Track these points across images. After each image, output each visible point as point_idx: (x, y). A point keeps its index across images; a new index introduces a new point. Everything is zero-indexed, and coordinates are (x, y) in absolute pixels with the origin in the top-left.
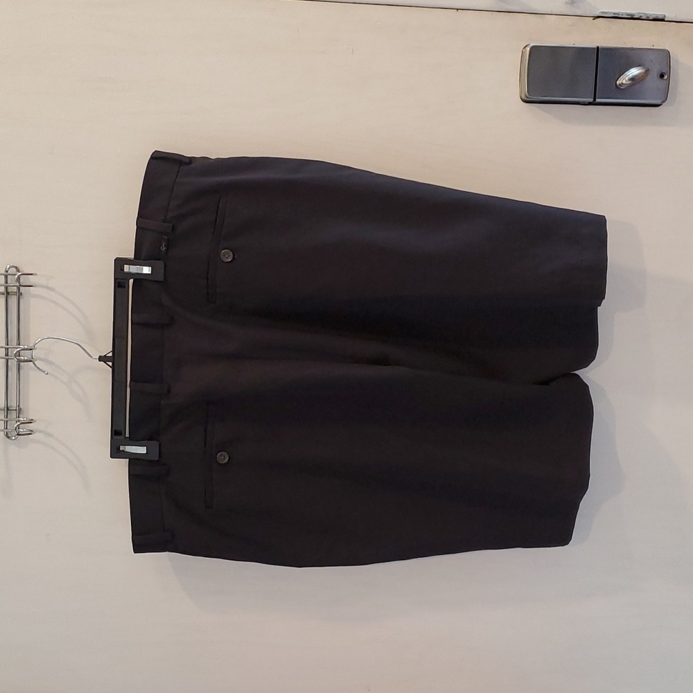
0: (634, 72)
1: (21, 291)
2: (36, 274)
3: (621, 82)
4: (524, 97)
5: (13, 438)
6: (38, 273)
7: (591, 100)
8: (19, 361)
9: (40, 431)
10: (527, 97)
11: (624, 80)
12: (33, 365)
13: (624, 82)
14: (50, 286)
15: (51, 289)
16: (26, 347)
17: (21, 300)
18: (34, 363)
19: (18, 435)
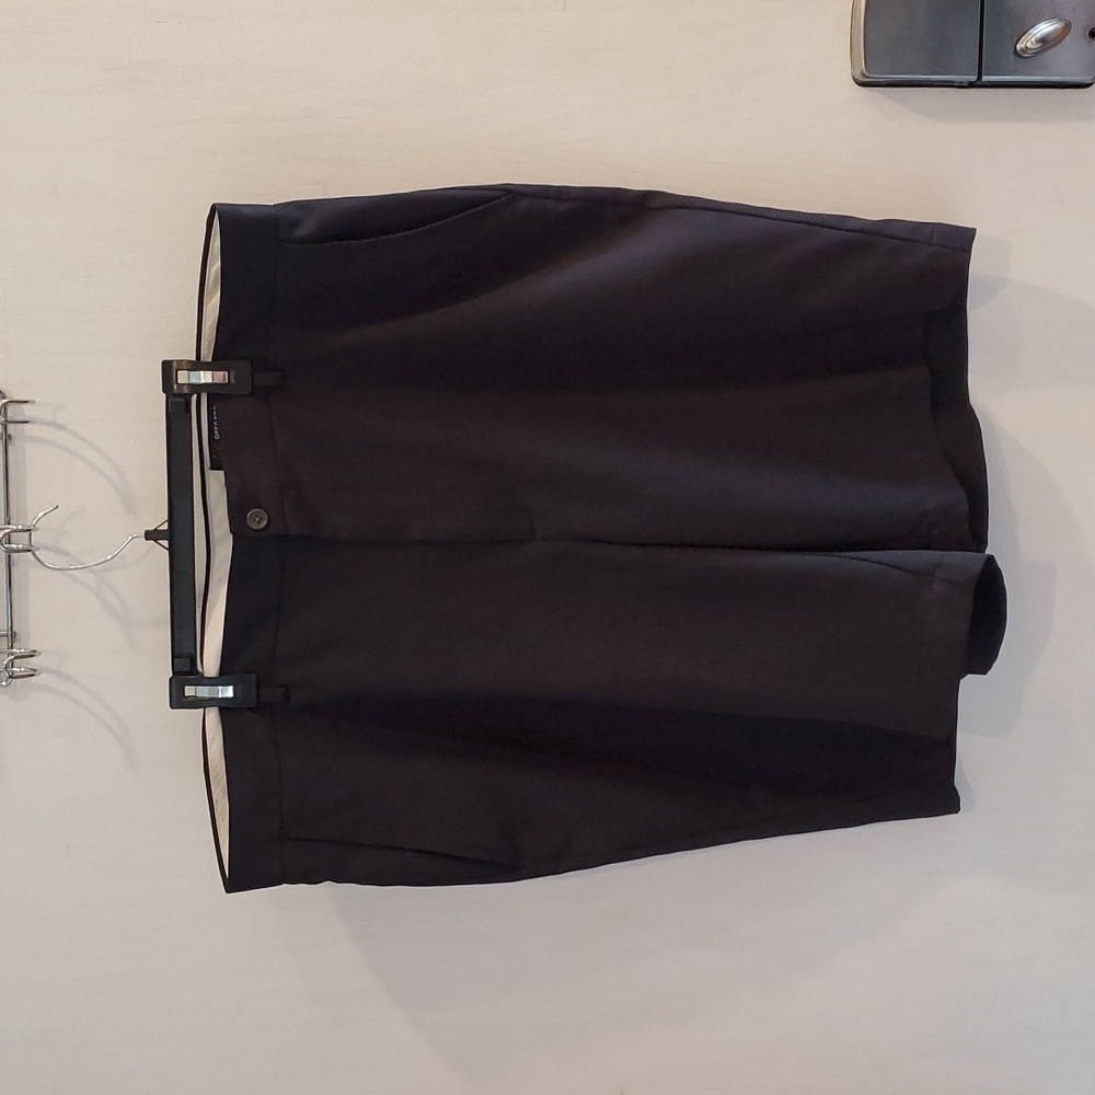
0: (1044, 28)
1: (8, 432)
2: (33, 402)
3: (1023, 45)
4: (857, 77)
5: (4, 683)
6: (37, 400)
7: (974, 78)
8: (10, 552)
9: (49, 671)
10: (864, 75)
11: (1029, 41)
12: (32, 558)
13: (1029, 45)
14: (59, 421)
15: (62, 427)
16: (20, 527)
17: (10, 448)
18: (34, 554)
19: (10, 677)
